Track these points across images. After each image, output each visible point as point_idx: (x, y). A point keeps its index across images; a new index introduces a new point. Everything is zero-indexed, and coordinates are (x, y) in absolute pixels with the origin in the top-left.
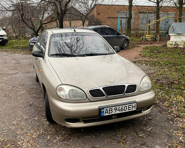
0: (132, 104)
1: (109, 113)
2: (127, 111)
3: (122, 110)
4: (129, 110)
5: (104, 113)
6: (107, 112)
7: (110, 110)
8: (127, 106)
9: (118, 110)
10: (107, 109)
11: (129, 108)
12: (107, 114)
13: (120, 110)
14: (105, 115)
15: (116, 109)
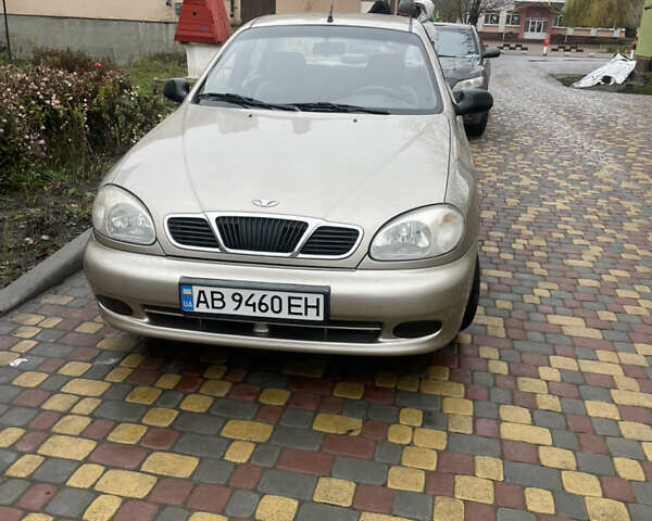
0: (303, 296)
1: (213, 307)
2: (284, 315)
3: (263, 308)
4: (290, 313)
5: (195, 303)
6: (206, 302)
7: (216, 296)
8: (284, 296)
9: (247, 304)
10: (203, 292)
11: (290, 305)
12: (202, 308)
13: (254, 305)
14: (196, 310)
15: (237, 298)
